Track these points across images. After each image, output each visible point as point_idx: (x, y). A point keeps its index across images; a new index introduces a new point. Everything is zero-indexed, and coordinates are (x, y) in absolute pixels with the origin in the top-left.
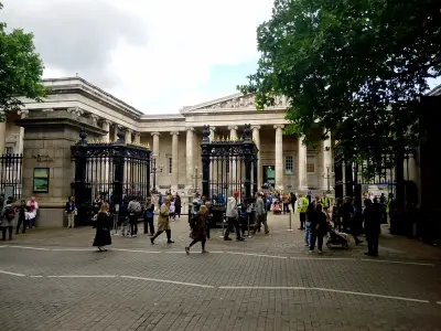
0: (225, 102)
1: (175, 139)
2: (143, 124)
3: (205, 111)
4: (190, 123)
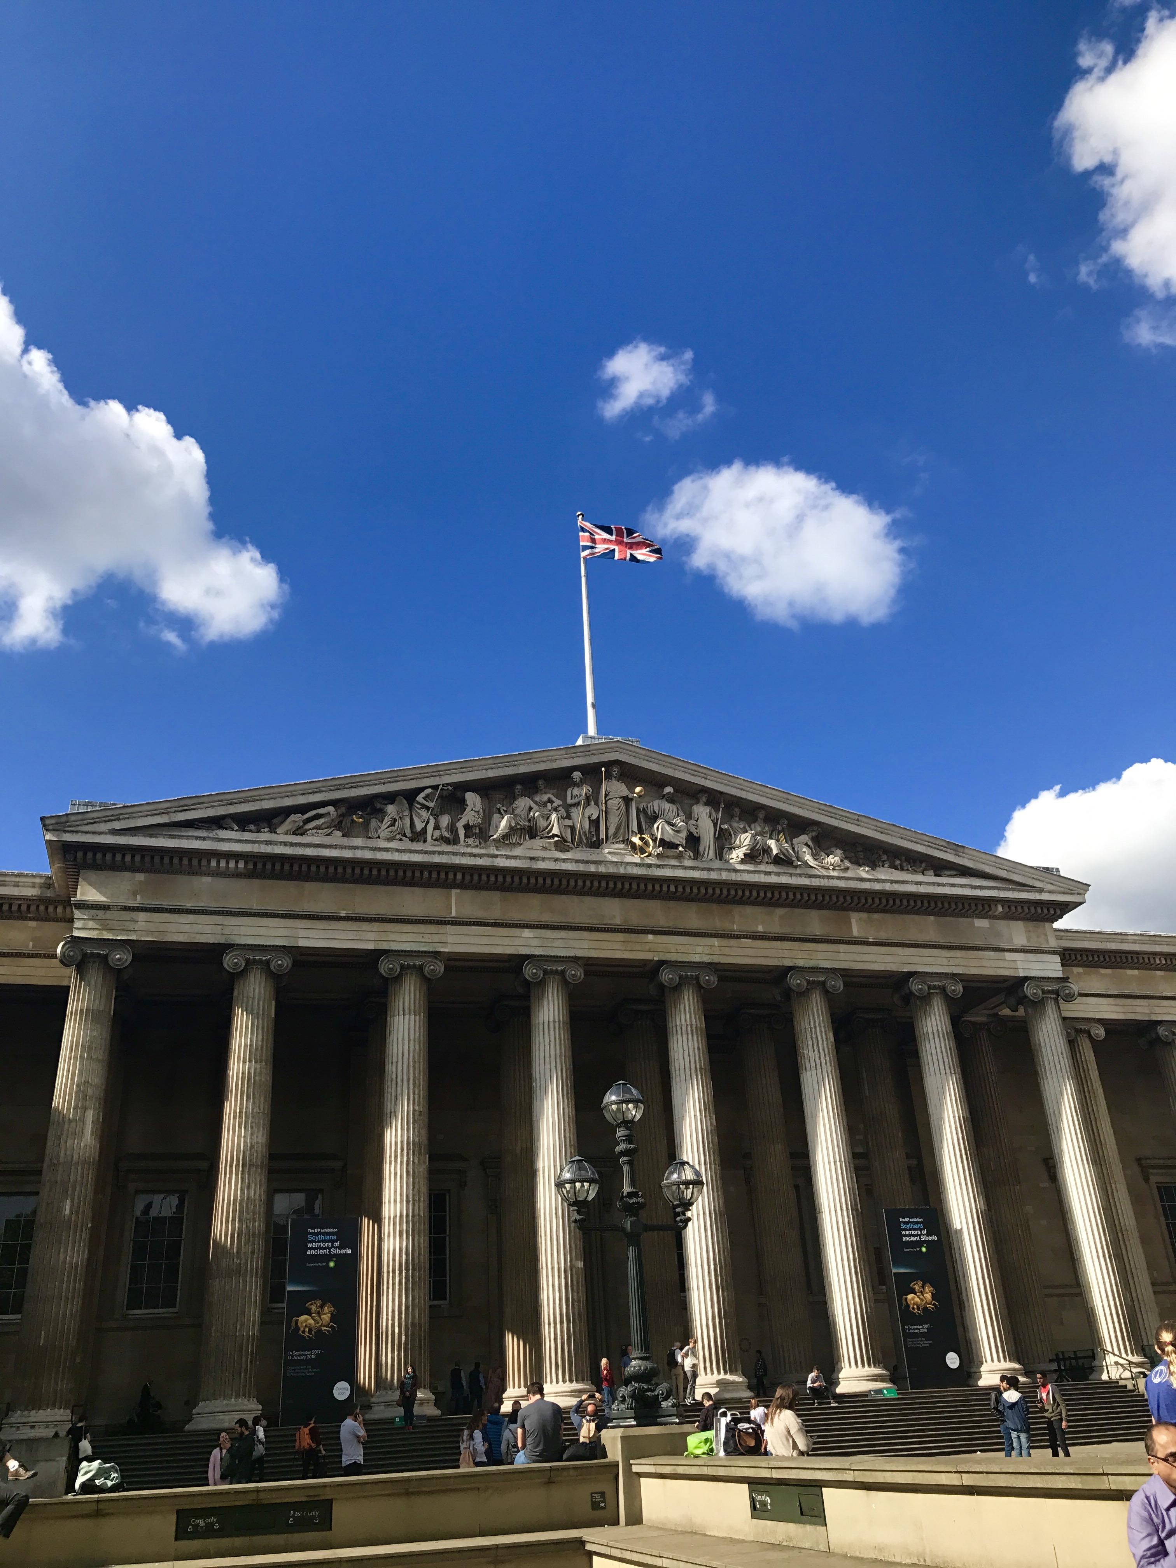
4: (108, 915)
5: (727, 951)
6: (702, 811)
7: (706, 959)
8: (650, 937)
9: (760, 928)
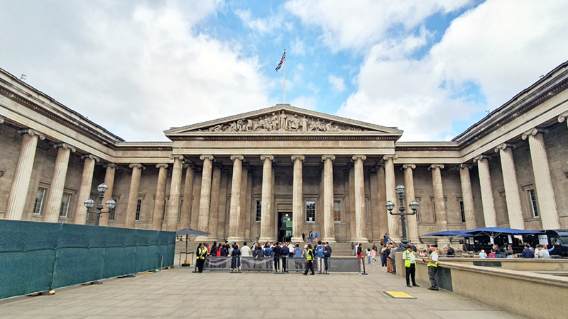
0: (228, 124)
1: (162, 172)
2: (120, 153)
3: (200, 133)
4: (179, 149)
6: (304, 120)
7: (302, 154)
9: (316, 146)
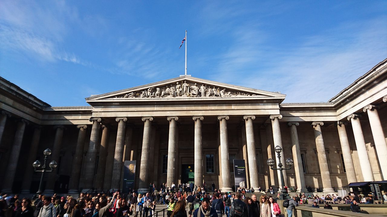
0: (140, 92)
2: (46, 117)
3: (116, 100)
4: (98, 113)
5: (206, 113)
6: (202, 87)
7: (202, 115)
8: (191, 111)
